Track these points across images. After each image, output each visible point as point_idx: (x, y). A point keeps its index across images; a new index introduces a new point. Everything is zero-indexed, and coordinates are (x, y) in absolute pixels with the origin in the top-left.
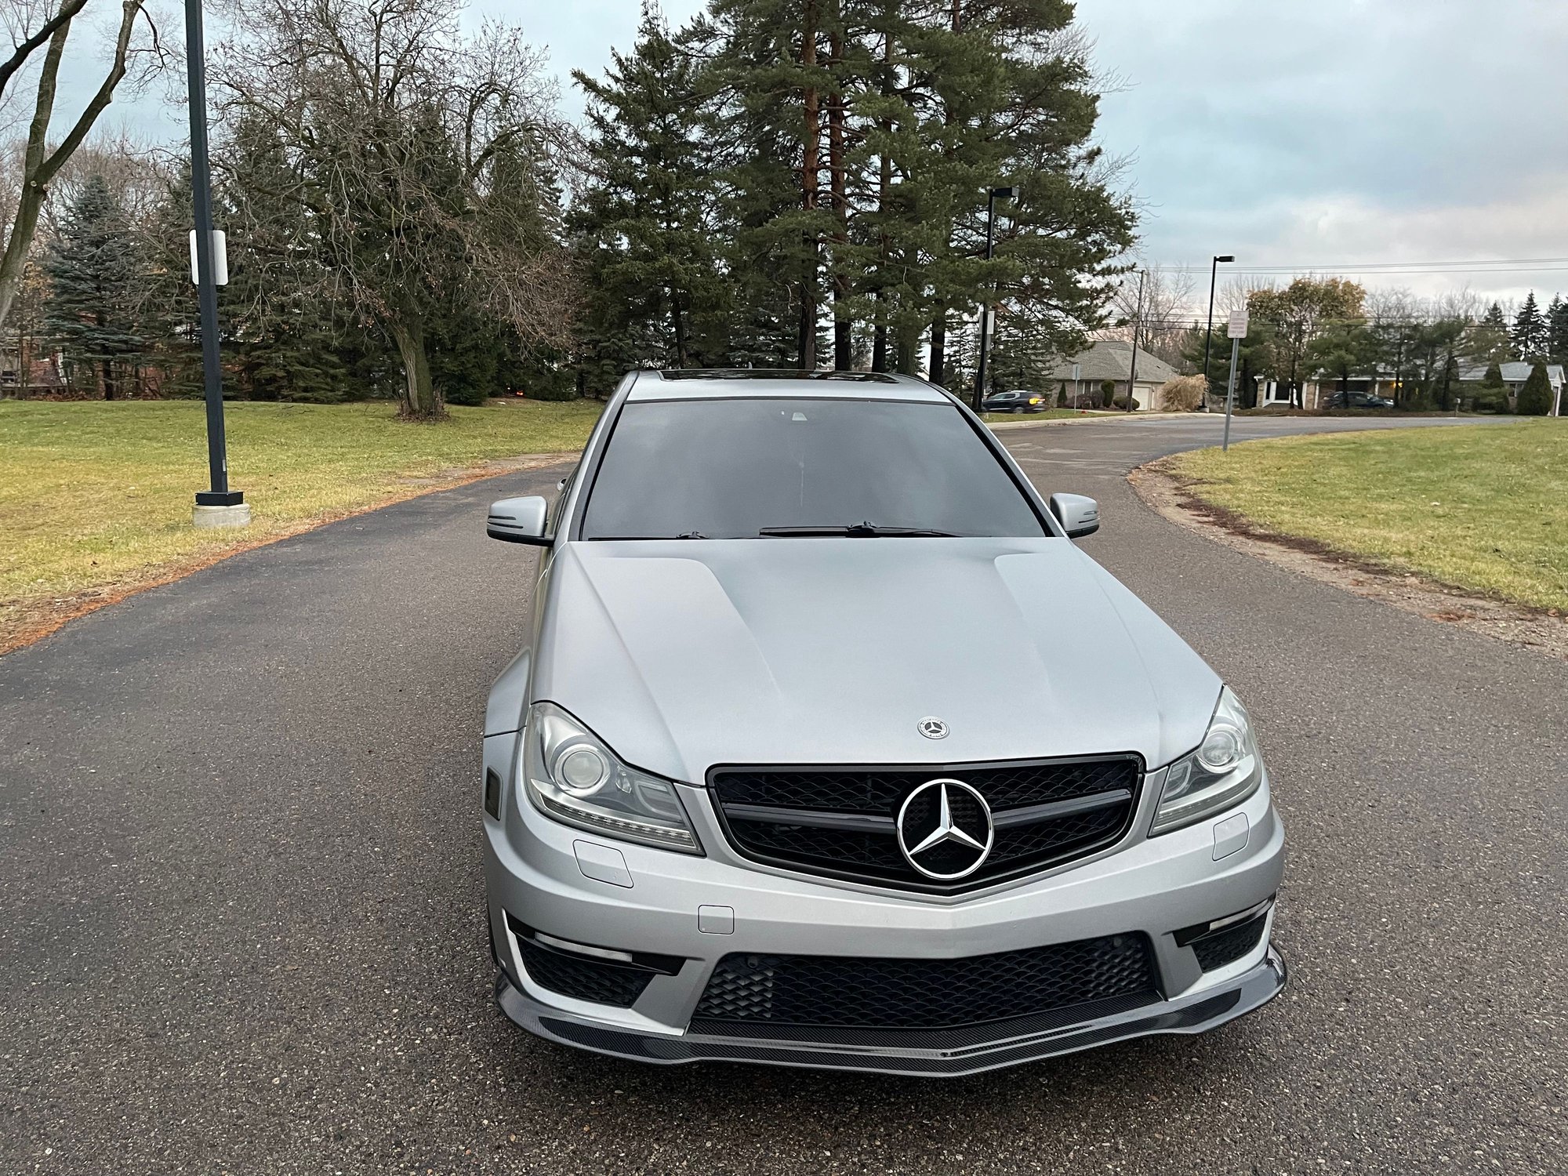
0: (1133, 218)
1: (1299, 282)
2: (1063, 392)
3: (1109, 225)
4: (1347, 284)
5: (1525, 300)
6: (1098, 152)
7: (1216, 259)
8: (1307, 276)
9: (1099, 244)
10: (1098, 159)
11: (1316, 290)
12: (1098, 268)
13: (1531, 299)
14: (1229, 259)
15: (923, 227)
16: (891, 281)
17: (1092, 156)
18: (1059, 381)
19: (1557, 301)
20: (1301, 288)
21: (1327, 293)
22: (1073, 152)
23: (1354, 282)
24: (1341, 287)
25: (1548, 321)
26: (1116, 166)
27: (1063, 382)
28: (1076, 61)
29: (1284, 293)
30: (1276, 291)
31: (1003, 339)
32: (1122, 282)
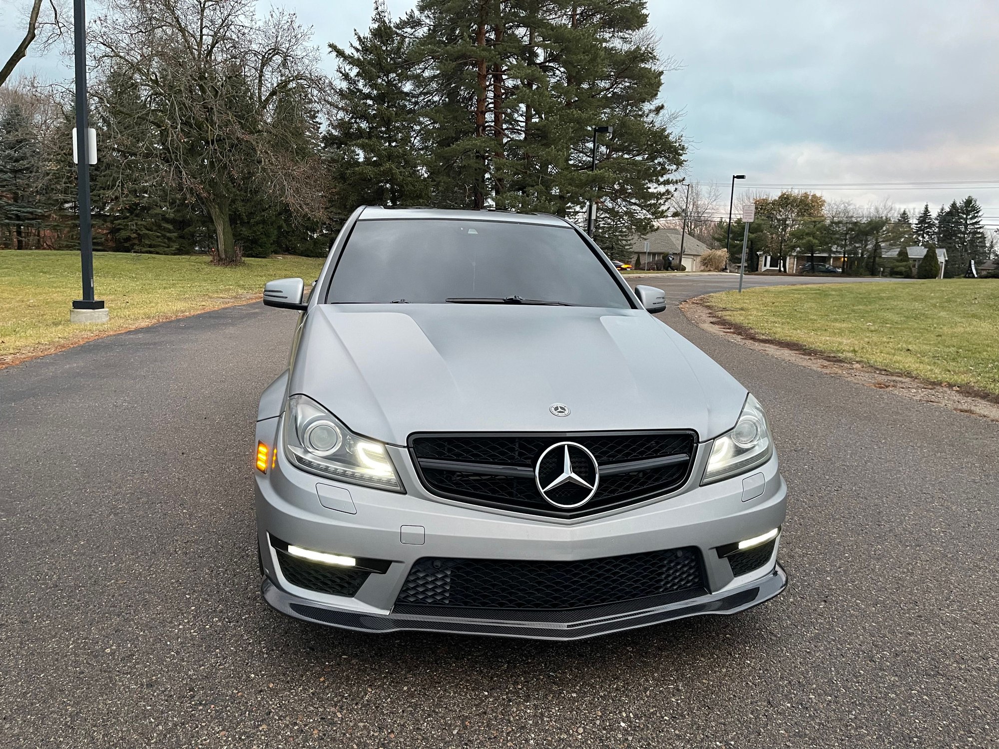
0: (683, 148)
1: (785, 194)
2: (638, 260)
3: (668, 153)
4: (814, 196)
5: (922, 210)
6: (662, 107)
7: (734, 177)
8: (790, 190)
9: (662, 165)
10: (662, 112)
11: (795, 200)
12: (661, 180)
13: (926, 208)
14: (742, 177)
15: (552, 150)
16: (531, 183)
17: (659, 109)
18: (636, 253)
19: (942, 209)
20: (785, 198)
21: (801, 201)
22: (647, 107)
23: (818, 194)
24: (810, 198)
25: (937, 222)
26: (673, 117)
27: (639, 253)
28: (649, 49)
29: (775, 200)
30: (770, 200)
31: (601, 225)
32: (676, 189)
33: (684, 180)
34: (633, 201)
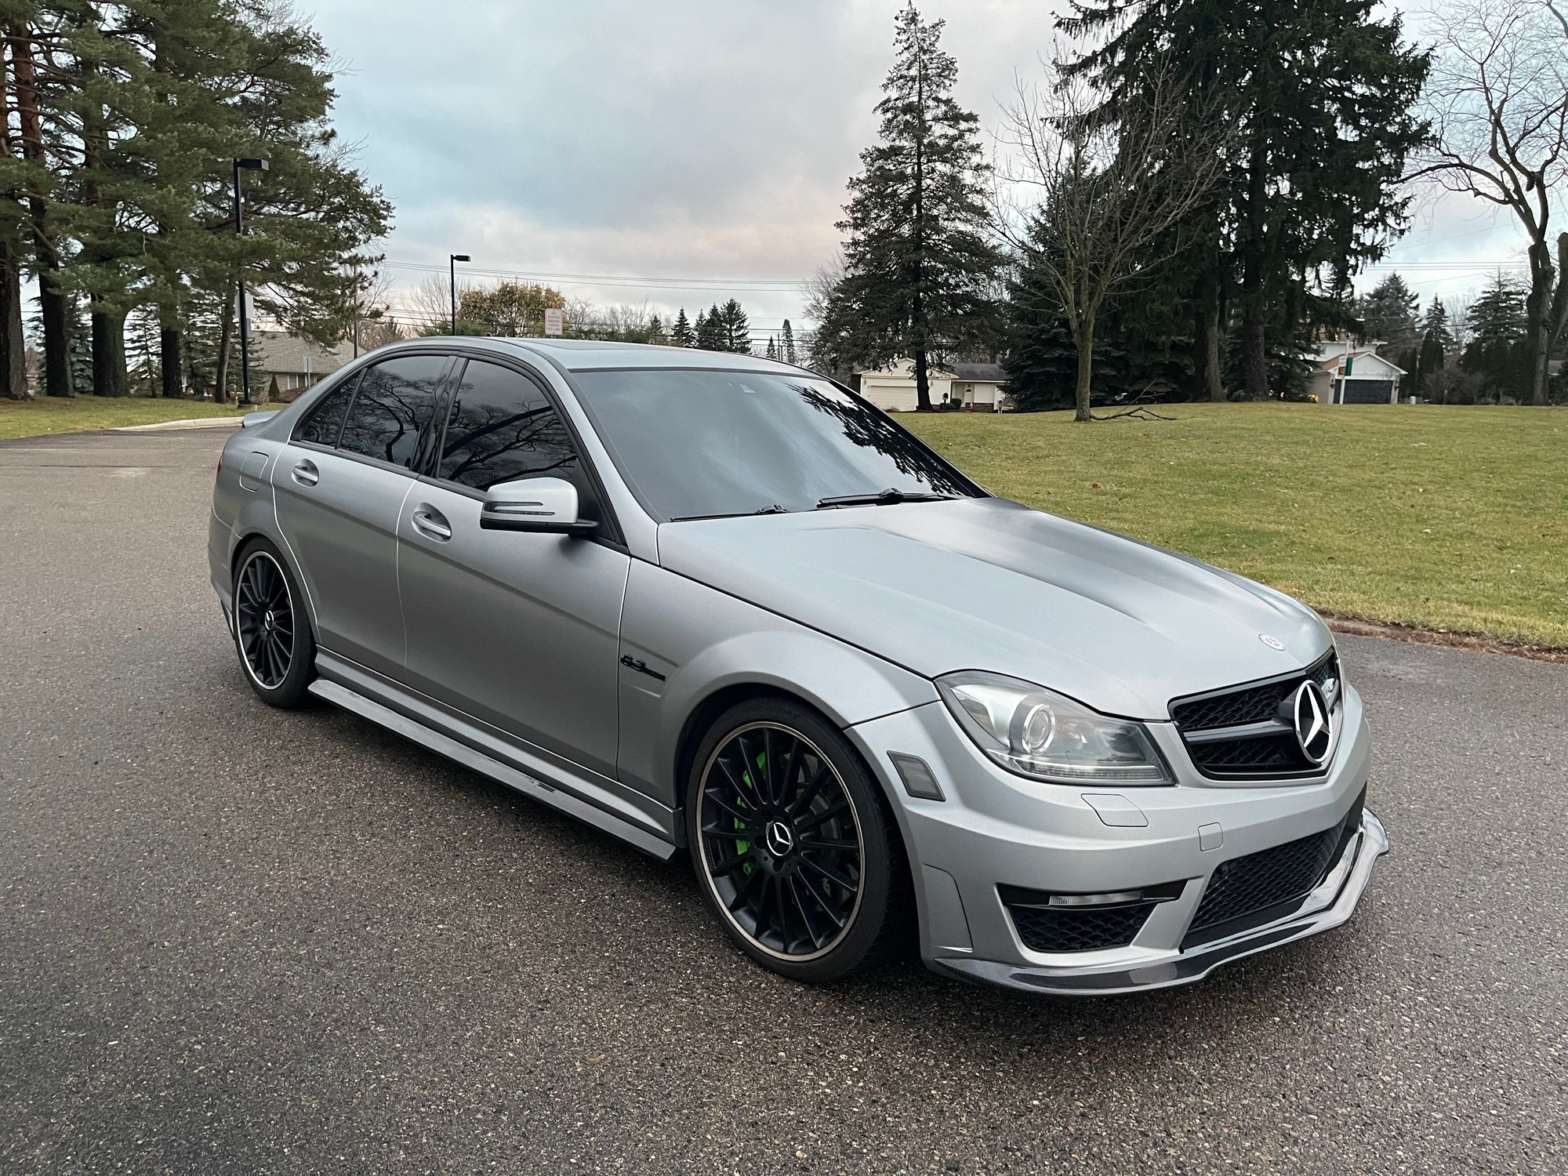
0: (388, 208)
1: (507, 286)
2: (274, 386)
3: (361, 212)
4: (548, 291)
5: (678, 314)
6: (333, 134)
7: (453, 258)
8: (514, 281)
9: (351, 231)
10: (333, 141)
11: (523, 296)
12: (345, 255)
13: (682, 314)
14: (466, 258)
16: (129, 251)
17: (327, 137)
18: (270, 373)
19: (701, 316)
20: (509, 292)
21: (532, 297)
22: (312, 127)
23: (554, 290)
24: (544, 293)
25: (696, 333)
26: (343, 151)
27: (274, 374)
28: (311, 35)
29: (493, 295)
30: (486, 294)
32: (376, 274)
33: (383, 257)
34: (299, 288)
